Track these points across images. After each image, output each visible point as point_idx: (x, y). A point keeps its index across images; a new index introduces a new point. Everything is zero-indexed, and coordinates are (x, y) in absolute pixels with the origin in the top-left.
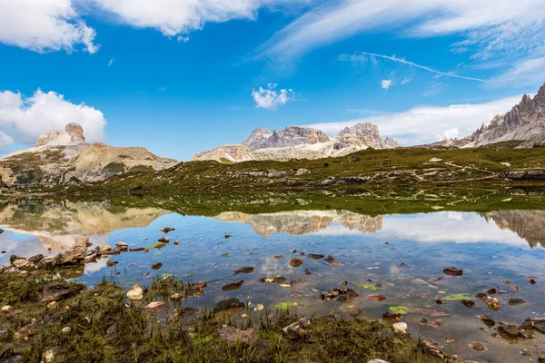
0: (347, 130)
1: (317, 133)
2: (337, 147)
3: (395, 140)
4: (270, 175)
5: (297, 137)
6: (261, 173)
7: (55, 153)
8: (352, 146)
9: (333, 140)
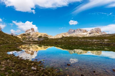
0: (92, 30)
1: (85, 30)
2: (90, 34)
3: (105, 32)
4: (94, 41)
5: (80, 31)
6: (91, 40)
7: (29, 34)
8: (94, 34)
9: (89, 32)
